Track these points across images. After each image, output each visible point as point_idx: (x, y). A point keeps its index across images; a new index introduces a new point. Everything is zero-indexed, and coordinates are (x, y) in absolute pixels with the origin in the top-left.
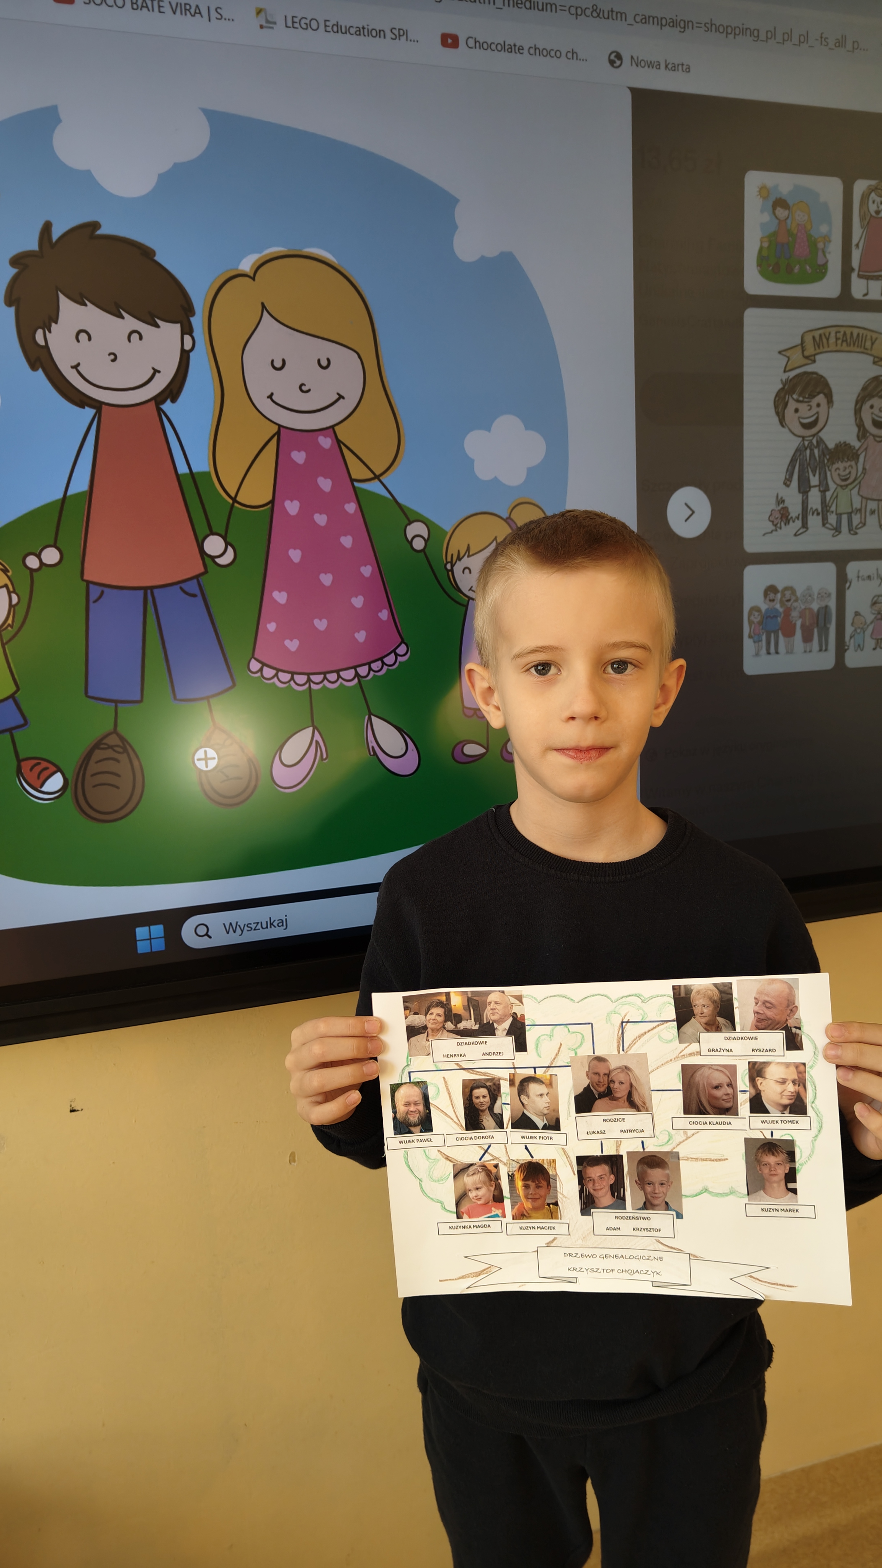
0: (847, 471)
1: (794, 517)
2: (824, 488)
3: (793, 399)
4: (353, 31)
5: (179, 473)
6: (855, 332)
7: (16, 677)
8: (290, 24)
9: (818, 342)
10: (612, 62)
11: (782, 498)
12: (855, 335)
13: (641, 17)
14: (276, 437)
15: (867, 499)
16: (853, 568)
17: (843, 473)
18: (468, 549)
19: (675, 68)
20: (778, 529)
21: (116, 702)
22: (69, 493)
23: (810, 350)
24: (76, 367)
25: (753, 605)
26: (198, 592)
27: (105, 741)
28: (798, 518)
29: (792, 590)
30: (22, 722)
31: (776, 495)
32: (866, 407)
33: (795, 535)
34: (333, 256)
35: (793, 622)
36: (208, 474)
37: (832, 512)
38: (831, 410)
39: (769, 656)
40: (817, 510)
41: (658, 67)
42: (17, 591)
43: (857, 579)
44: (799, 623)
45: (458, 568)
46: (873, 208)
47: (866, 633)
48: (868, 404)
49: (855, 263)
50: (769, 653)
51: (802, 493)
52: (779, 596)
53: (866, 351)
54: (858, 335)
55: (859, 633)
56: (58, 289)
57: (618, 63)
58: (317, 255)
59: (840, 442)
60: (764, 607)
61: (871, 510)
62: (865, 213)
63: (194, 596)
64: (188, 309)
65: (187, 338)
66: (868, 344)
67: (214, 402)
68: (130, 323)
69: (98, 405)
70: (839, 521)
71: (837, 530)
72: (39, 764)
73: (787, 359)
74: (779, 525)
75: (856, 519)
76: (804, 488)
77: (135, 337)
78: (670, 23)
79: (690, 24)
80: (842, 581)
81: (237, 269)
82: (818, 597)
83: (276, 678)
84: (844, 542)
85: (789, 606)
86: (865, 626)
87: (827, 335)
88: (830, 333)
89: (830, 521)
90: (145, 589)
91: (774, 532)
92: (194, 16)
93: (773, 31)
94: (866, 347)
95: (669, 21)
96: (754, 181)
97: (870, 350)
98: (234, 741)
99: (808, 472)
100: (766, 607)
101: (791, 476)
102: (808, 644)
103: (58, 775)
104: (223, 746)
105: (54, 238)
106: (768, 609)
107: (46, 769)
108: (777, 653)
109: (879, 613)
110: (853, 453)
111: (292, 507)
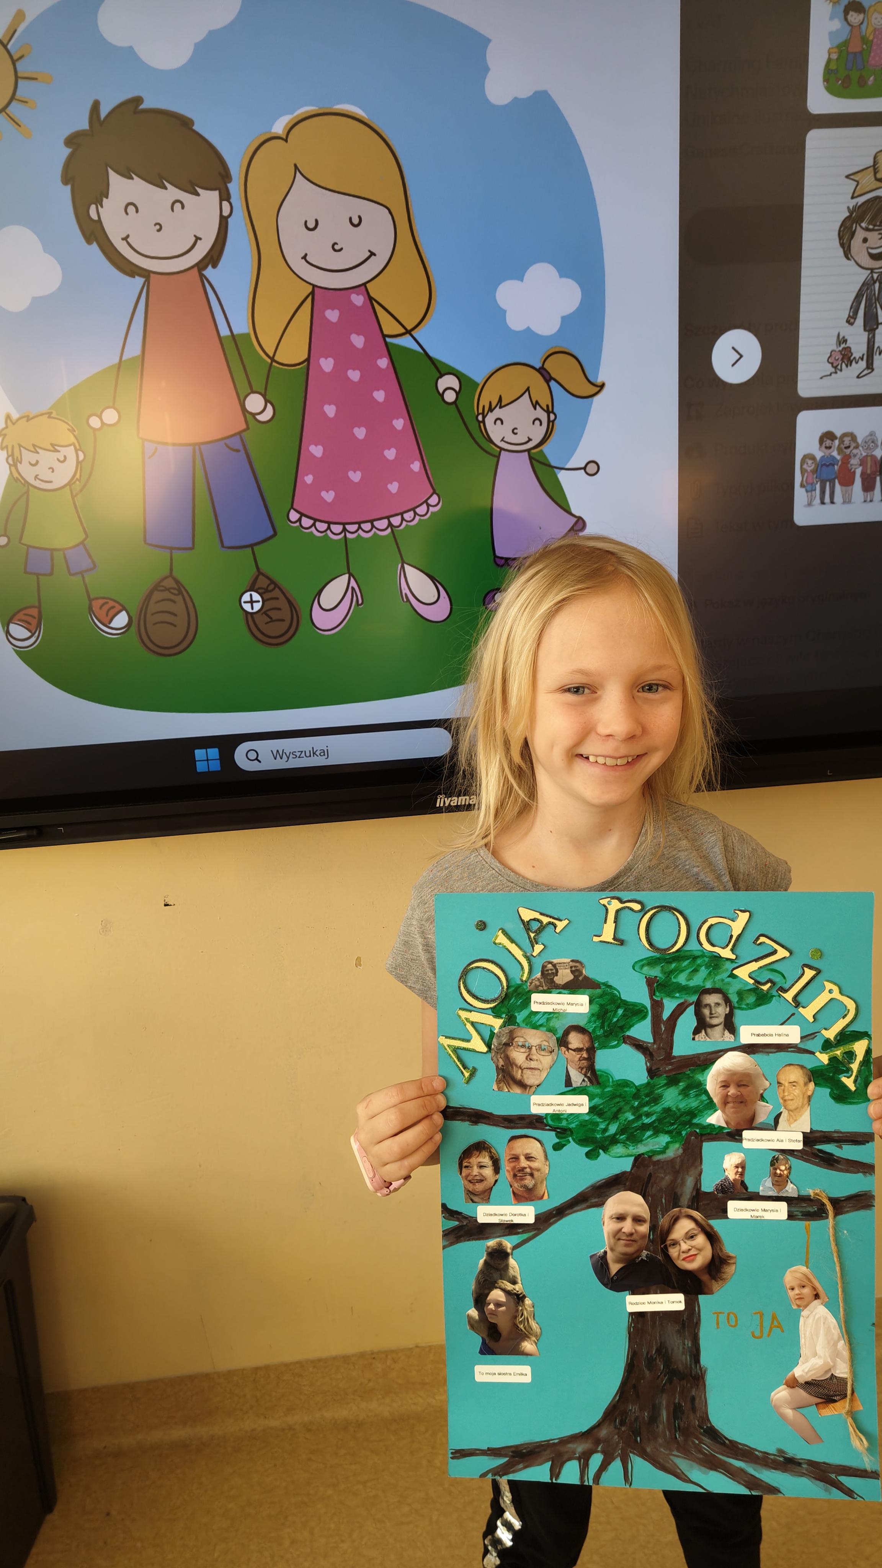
1: (857, 358)
3: (861, 227)
5: (222, 335)
7: (85, 526)
11: (844, 337)
14: (310, 297)
18: (499, 400)
20: (839, 372)
21: (171, 549)
22: (124, 358)
24: (125, 239)
25: (806, 452)
26: (240, 447)
27: (163, 584)
29: (853, 437)
30: (91, 565)
31: (837, 334)
33: (858, 377)
35: (853, 470)
36: (248, 335)
39: (823, 506)
42: (82, 449)
44: (859, 471)
45: (490, 419)
50: (823, 503)
51: (868, 331)
52: (837, 442)
56: (107, 165)
58: (347, 111)
60: (819, 455)
63: (238, 451)
64: (226, 176)
65: (225, 204)
67: (252, 265)
68: (173, 193)
69: (146, 274)
72: (107, 603)
73: (856, 183)
74: (839, 367)
76: (871, 326)
77: (178, 206)
81: (270, 132)
83: (314, 528)
85: (848, 453)
90: (194, 445)
91: (833, 375)
98: (277, 586)
99: (876, 307)
100: (821, 454)
101: (856, 313)
102: (869, 493)
103: (124, 613)
104: (267, 591)
105: (103, 116)
106: (823, 457)
107: (113, 607)
108: (833, 503)
111: (327, 365)
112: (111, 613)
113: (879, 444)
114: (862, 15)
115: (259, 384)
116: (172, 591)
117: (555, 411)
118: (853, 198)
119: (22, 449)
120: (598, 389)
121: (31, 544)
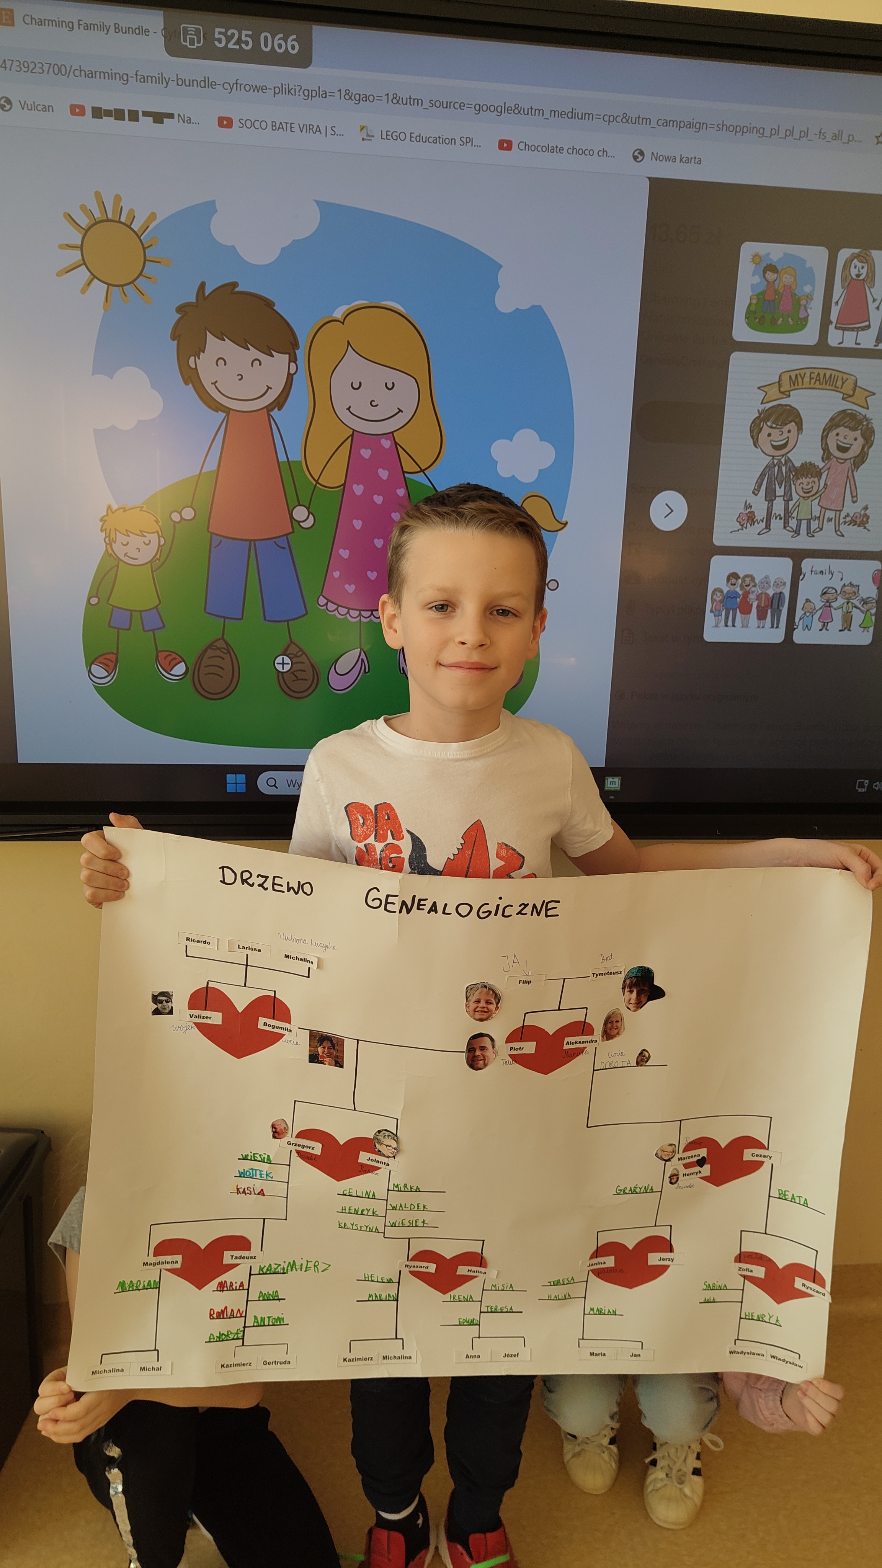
0: (810, 486)
2: (788, 498)
3: (767, 425)
5: (280, 461)
6: (828, 373)
8: (384, 136)
9: (794, 380)
10: (635, 158)
11: (750, 504)
12: (828, 376)
13: (663, 122)
14: (351, 438)
15: (826, 509)
16: (807, 564)
17: (805, 487)
19: (688, 160)
20: (744, 529)
21: (225, 618)
22: (203, 471)
23: (786, 386)
24: (214, 383)
25: (716, 587)
26: (286, 545)
27: (215, 644)
28: (762, 521)
29: (751, 578)
30: (161, 625)
31: (744, 501)
32: (832, 434)
33: (759, 534)
34: (403, 307)
35: (751, 603)
36: (301, 462)
37: (794, 518)
38: (800, 436)
39: (726, 628)
40: (780, 515)
41: (674, 160)
42: (164, 536)
43: (810, 573)
44: (755, 604)
46: (854, 272)
47: (814, 617)
48: (835, 432)
49: (834, 317)
50: (726, 626)
51: (768, 501)
52: (740, 581)
53: (836, 389)
54: (831, 375)
55: (808, 617)
56: (206, 329)
57: (640, 158)
58: (391, 306)
59: (806, 462)
60: (726, 590)
61: (828, 518)
62: (846, 276)
63: (284, 548)
64: (295, 345)
65: (293, 364)
66: (839, 383)
67: (308, 412)
68: (254, 353)
69: (227, 411)
70: (799, 526)
71: (797, 532)
72: (171, 655)
73: (765, 393)
74: (745, 525)
75: (814, 525)
76: (770, 497)
77: (256, 363)
79: (705, 125)
80: (797, 574)
81: (332, 316)
82: (774, 585)
83: (336, 611)
84: (803, 542)
85: (748, 590)
86: (815, 611)
87: (802, 376)
88: (805, 374)
89: (790, 525)
90: (250, 541)
91: (740, 531)
92: (315, 133)
93: (777, 128)
94: (837, 386)
95: (686, 124)
96: (748, 250)
97: (841, 388)
98: (304, 653)
99: (775, 484)
100: (728, 589)
101: (760, 487)
102: (762, 621)
103: (182, 664)
104: (296, 656)
105: (207, 293)
106: (729, 591)
107: (176, 659)
108: (734, 626)
109: (827, 602)
110: (817, 472)
111: (358, 489)
112: (172, 665)
113: (772, 585)
114: (776, 275)
115: (305, 500)
116: (223, 650)
118: (762, 403)
119: (117, 532)
120: (563, 526)
121: (116, 605)
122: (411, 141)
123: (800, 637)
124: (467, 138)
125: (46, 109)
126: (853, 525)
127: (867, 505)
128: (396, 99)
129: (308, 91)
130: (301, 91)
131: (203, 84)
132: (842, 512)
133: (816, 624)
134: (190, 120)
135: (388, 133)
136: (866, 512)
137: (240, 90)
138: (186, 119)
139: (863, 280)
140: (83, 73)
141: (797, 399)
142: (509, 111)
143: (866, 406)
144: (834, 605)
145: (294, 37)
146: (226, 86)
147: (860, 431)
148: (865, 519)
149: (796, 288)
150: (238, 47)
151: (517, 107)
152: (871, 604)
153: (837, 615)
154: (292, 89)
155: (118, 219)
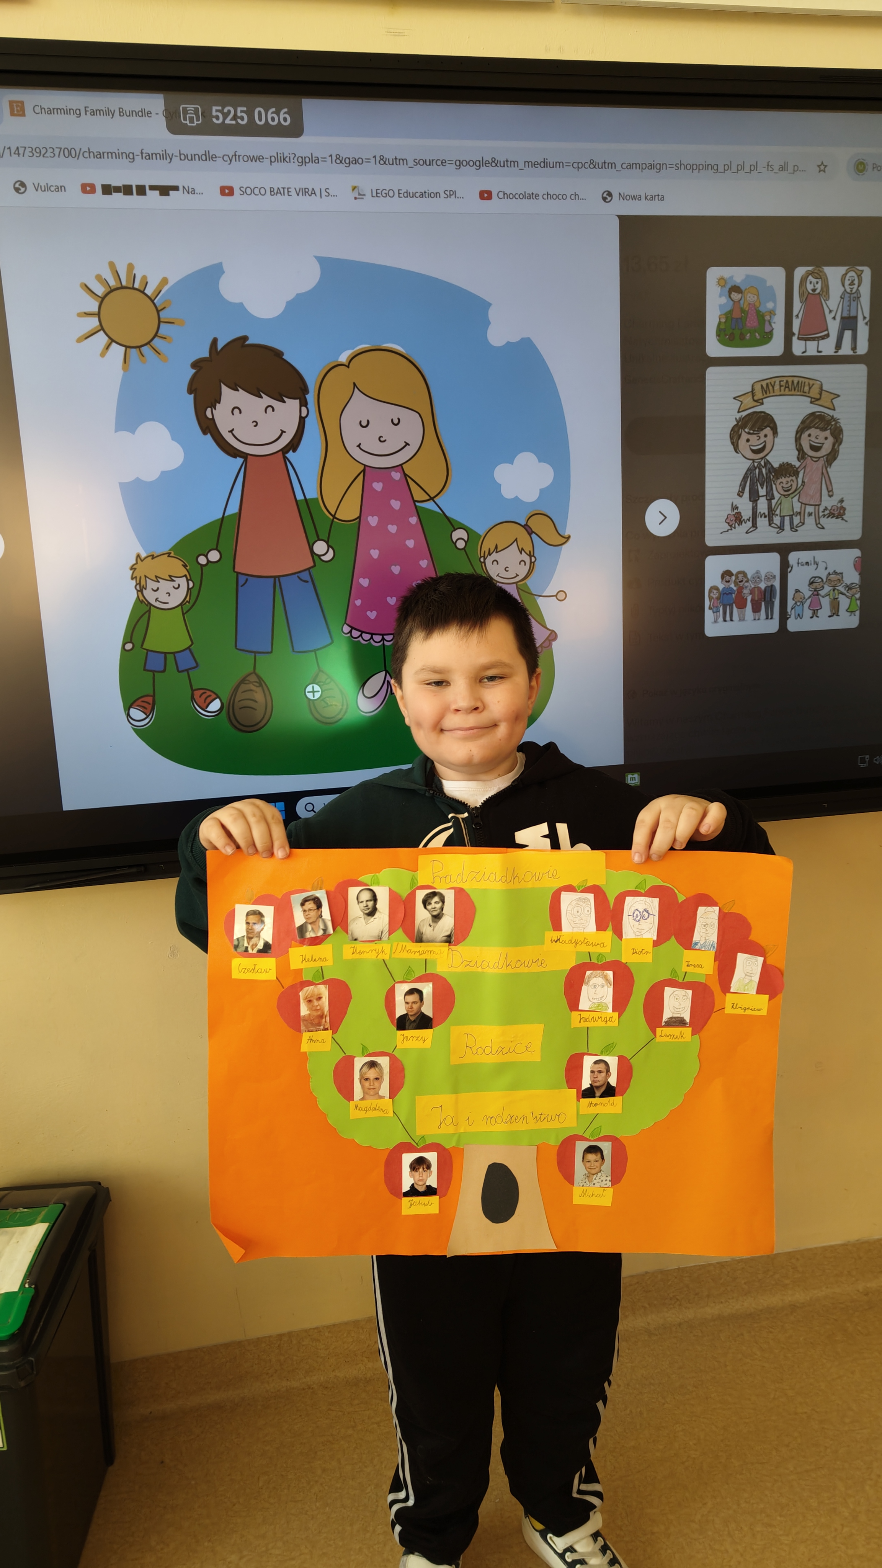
0: (789, 484)
1: (746, 520)
2: (770, 497)
3: (745, 432)
4: (417, 195)
5: (298, 499)
6: (796, 380)
7: (191, 635)
8: (374, 194)
9: (765, 389)
10: (604, 199)
11: (736, 505)
12: (795, 382)
13: (626, 165)
14: (362, 474)
15: (806, 504)
16: (793, 557)
17: (785, 486)
18: (496, 547)
19: (653, 198)
20: (733, 529)
21: (255, 653)
22: (226, 515)
23: (759, 395)
24: (231, 431)
25: (712, 585)
26: (308, 579)
27: (247, 679)
28: (749, 520)
29: (744, 574)
30: (195, 665)
31: (731, 504)
32: (805, 436)
33: (747, 533)
35: (745, 597)
36: (317, 499)
37: (777, 515)
38: (776, 439)
39: (725, 623)
40: (764, 513)
41: (639, 199)
42: (192, 579)
43: (797, 564)
44: (749, 599)
45: (489, 561)
46: (810, 287)
47: (804, 605)
48: (807, 433)
49: (796, 328)
50: (725, 620)
51: (752, 502)
52: (733, 578)
53: (804, 394)
54: (798, 382)
56: (220, 381)
57: (609, 199)
58: (392, 348)
59: (783, 463)
60: (721, 587)
61: (809, 513)
62: (803, 292)
63: (307, 582)
64: (305, 390)
65: (304, 409)
66: (806, 389)
67: (321, 451)
68: (267, 400)
69: (245, 456)
70: (782, 522)
71: (781, 528)
72: (205, 693)
73: (740, 403)
74: (733, 526)
75: (796, 520)
76: (754, 497)
77: (270, 409)
78: (648, 167)
79: (664, 166)
80: (785, 567)
81: (337, 361)
82: (765, 579)
83: (360, 638)
84: (787, 537)
85: (741, 586)
87: (773, 384)
88: (775, 382)
89: (774, 522)
90: (275, 577)
91: (729, 531)
92: (311, 195)
93: (729, 164)
94: (804, 391)
95: (648, 165)
96: (714, 274)
97: (809, 393)
98: (332, 680)
99: (757, 485)
100: (723, 586)
101: (744, 489)
102: (757, 614)
103: (218, 700)
104: (325, 683)
105: (219, 347)
106: (724, 588)
107: (210, 696)
108: (732, 620)
109: (815, 591)
110: (794, 470)
111: (373, 521)
112: (208, 701)
113: (763, 579)
114: (740, 295)
116: (255, 683)
117: (535, 555)
118: (739, 412)
119: (147, 579)
120: (566, 539)
121: (150, 649)
122: (399, 197)
123: (793, 625)
124: (450, 191)
125: (59, 189)
126: (832, 518)
127: (843, 498)
128: (383, 161)
129: (302, 158)
130: (296, 159)
131: (204, 158)
132: (820, 506)
133: (808, 613)
134: (194, 191)
135: (378, 191)
136: (843, 504)
137: (239, 161)
138: (190, 190)
139: (819, 293)
140: (92, 154)
141: (771, 406)
142: (487, 165)
143: (833, 408)
144: (822, 593)
145: (286, 110)
146: (226, 158)
147: (829, 431)
148: (842, 511)
149: (760, 306)
150: (234, 122)
151: (494, 160)
152: (856, 590)
153: (826, 602)
154: (287, 157)
155: (131, 286)
